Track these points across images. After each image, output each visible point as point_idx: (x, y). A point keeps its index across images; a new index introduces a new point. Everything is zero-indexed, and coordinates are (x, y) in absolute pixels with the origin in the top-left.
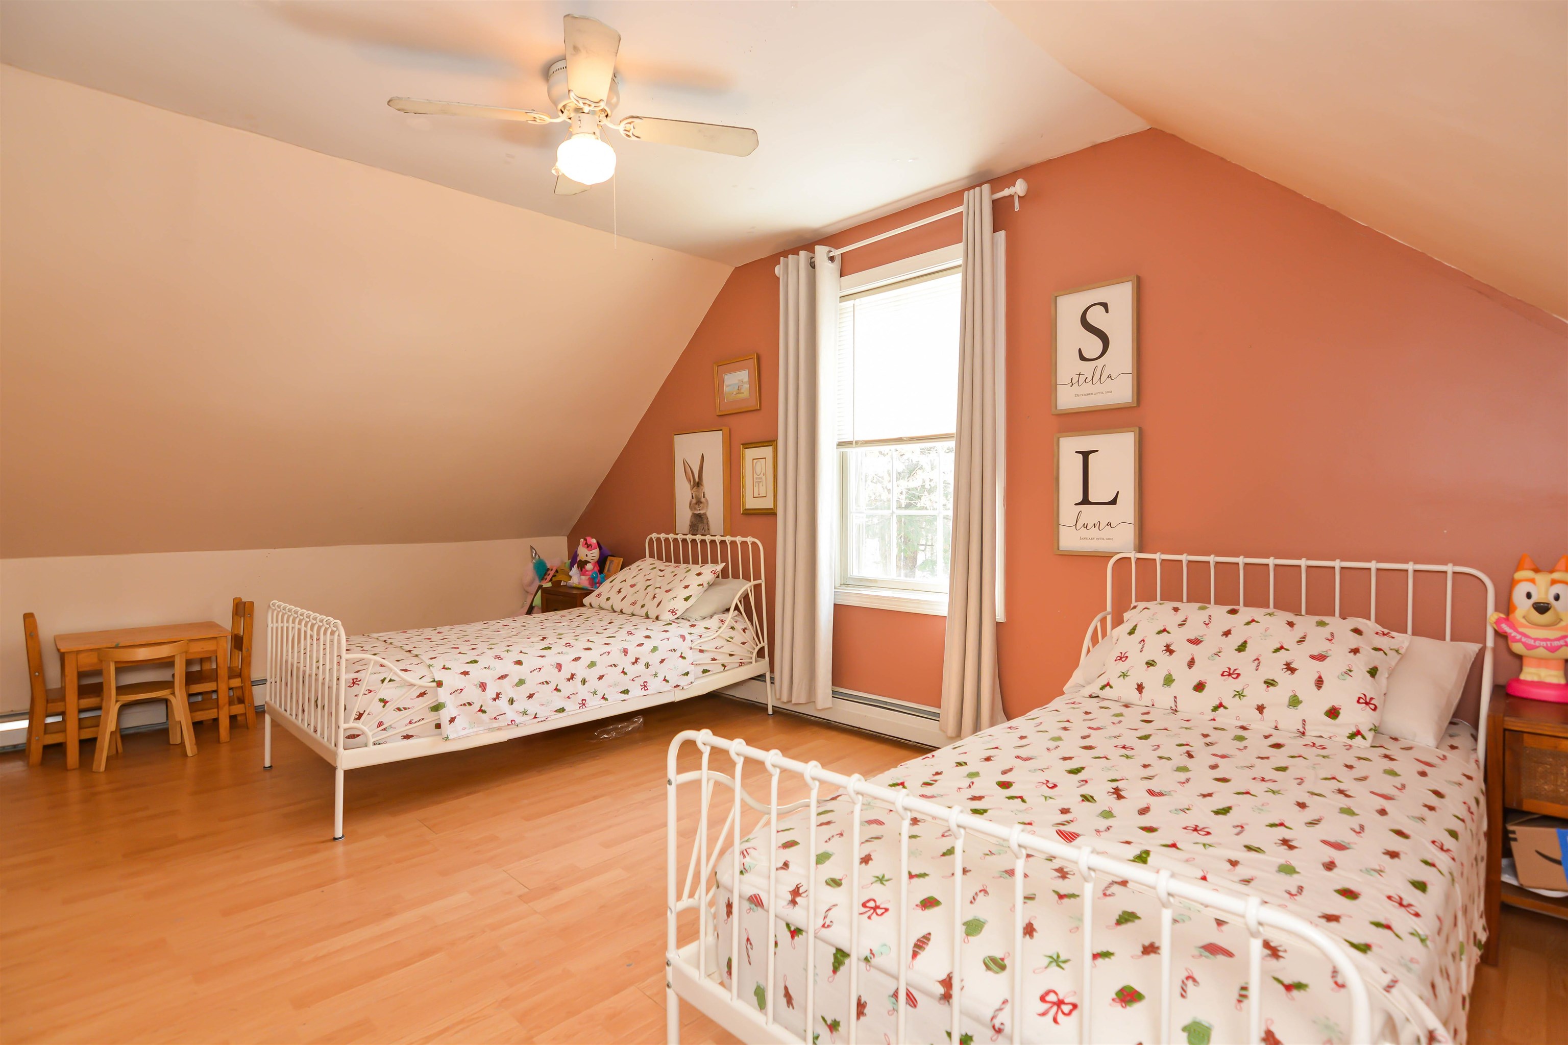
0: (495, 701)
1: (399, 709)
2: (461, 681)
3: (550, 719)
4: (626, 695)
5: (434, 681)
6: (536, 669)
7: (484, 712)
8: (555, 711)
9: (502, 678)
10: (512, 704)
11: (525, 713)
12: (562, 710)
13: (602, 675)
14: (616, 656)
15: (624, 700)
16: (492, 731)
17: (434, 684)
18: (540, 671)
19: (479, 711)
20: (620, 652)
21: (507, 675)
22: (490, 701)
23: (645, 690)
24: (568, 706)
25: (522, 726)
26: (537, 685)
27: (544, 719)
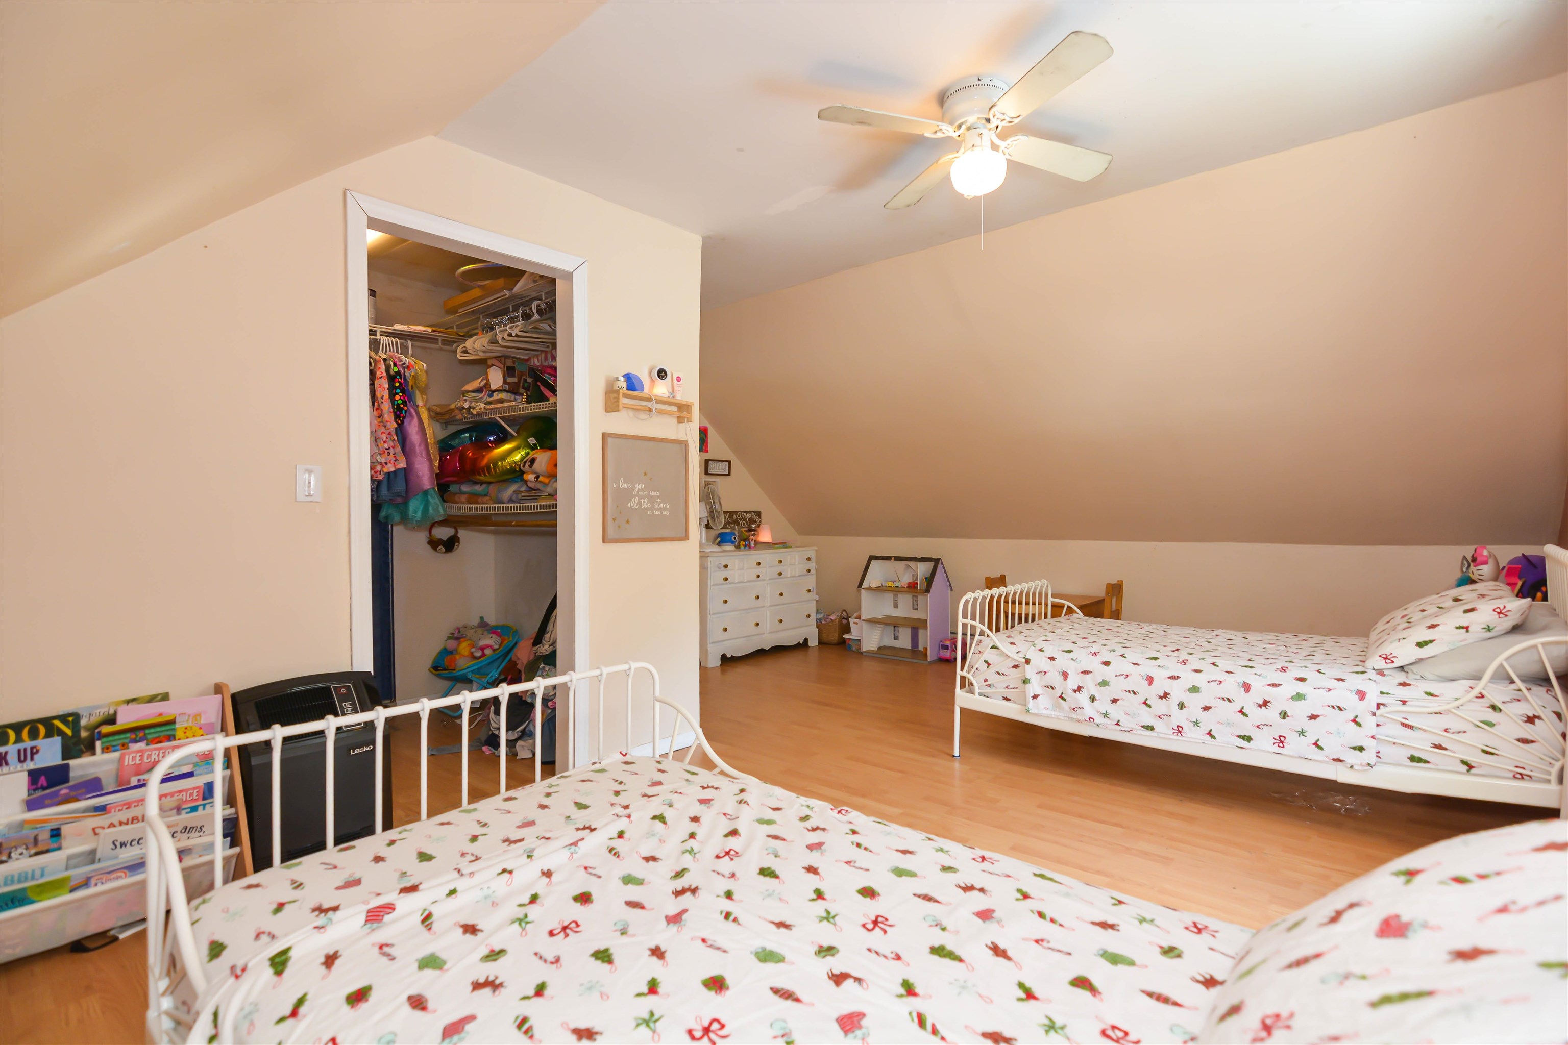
0: (1075, 693)
1: (999, 673)
2: (1045, 665)
3: (1135, 732)
4: (1246, 743)
5: (1024, 658)
6: (1122, 675)
7: (1064, 699)
8: (1142, 726)
9: (1085, 673)
10: (1093, 702)
11: (1106, 715)
12: (1151, 728)
13: (1208, 705)
14: (1231, 687)
15: (1241, 748)
16: (1071, 721)
17: (1024, 660)
18: (1126, 677)
19: (1060, 697)
20: (1239, 685)
21: (1090, 672)
22: (1070, 692)
23: (1279, 746)
24: (1158, 725)
25: (1103, 728)
26: (1122, 691)
27: (1128, 730)
